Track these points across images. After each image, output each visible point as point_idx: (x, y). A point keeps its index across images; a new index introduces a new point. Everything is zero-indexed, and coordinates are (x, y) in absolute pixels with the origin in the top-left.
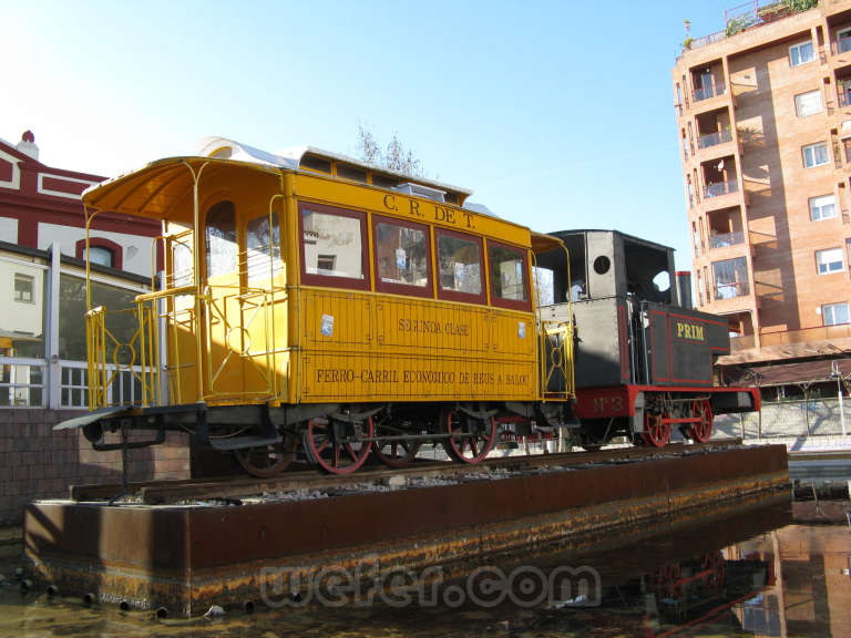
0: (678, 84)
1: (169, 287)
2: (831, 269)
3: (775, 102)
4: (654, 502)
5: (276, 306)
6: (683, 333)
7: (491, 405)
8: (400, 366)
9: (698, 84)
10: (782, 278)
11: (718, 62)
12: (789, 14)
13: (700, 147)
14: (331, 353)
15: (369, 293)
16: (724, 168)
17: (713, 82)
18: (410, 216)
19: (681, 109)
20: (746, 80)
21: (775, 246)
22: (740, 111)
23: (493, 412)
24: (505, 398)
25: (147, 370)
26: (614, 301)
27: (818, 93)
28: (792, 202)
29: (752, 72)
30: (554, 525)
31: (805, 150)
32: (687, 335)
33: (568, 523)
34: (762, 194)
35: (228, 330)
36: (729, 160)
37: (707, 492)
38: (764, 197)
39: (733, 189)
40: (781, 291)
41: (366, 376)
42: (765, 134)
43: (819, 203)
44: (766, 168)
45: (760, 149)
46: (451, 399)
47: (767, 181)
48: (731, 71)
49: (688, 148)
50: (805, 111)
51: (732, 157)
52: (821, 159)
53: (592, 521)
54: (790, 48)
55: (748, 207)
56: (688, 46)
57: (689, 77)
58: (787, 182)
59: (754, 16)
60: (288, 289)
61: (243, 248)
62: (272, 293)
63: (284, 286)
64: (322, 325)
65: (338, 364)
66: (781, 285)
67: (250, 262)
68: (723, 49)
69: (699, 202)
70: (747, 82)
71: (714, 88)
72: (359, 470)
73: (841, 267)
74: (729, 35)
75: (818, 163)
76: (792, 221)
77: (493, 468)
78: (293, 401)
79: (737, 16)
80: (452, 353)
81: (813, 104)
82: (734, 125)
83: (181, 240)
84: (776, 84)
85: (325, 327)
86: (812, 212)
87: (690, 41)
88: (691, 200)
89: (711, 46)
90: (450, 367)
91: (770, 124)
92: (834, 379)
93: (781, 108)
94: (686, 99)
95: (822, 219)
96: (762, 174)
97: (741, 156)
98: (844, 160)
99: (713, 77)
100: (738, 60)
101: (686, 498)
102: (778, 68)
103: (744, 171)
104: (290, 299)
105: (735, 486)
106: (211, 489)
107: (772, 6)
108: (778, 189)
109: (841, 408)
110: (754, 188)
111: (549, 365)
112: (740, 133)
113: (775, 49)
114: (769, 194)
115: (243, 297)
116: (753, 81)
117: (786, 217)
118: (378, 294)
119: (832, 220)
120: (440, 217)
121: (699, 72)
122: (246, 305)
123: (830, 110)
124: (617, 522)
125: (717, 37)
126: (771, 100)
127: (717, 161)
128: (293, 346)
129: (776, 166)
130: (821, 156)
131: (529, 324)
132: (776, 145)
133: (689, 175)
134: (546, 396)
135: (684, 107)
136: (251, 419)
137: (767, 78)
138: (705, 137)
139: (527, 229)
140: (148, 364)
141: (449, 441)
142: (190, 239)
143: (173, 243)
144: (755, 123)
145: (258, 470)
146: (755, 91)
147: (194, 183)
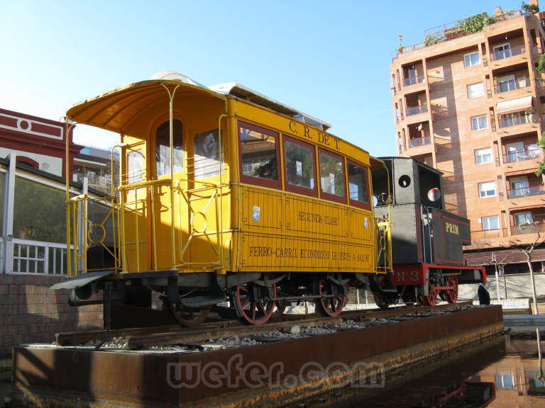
0: (393, 75)
1: (124, 184)
2: (488, 195)
3: (455, 89)
4: (441, 343)
5: (223, 197)
6: (449, 229)
7: (345, 275)
8: (298, 245)
9: (406, 75)
10: (458, 199)
11: (420, 62)
12: (465, 35)
13: (407, 115)
14: (258, 235)
15: (280, 191)
16: (422, 129)
17: (416, 74)
18: (305, 137)
19: (395, 91)
20: (437, 74)
21: (453, 179)
22: (432, 93)
23: (347, 281)
24: (356, 271)
25: (72, 247)
26: (413, 206)
27: (482, 84)
28: (465, 152)
29: (441, 69)
30: (392, 360)
31: (473, 119)
32: (451, 231)
33: (399, 358)
34: (446, 146)
35: (192, 214)
36: (425, 124)
37: (466, 336)
38: (447, 148)
39: (428, 142)
40: (456, 208)
41: (279, 252)
42: (448, 108)
43: (481, 153)
44: (448, 129)
45: (445, 118)
46: (326, 270)
47: (449, 138)
48: (428, 68)
49: (399, 115)
50: (473, 95)
51: (427, 122)
52: (482, 126)
53: (410, 357)
54: (465, 55)
55: (436, 154)
56: (401, 51)
57: (401, 70)
58: (462, 139)
59: (443, 34)
60: (231, 186)
61: (190, 155)
62: (221, 188)
63: (228, 183)
64: (253, 213)
65: (263, 242)
66: (456, 204)
67: (196, 165)
68: (423, 54)
69: (406, 150)
70: (436, 75)
71: (417, 78)
72: (268, 322)
73: (494, 194)
74: (427, 45)
75: (480, 128)
76: (464, 164)
77: (345, 320)
78: (234, 270)
79: (432, 33)
80: (328, 237)
81: (479, 91)
82: (429, 102)
83: (134, 148)
84: (456, 77)
85: (255, 215)
86: (477, 159)
87: (402, 48)
88: (400, 149)
89: (414, 52)
90: (327, 247)
91: (451, 102)
92: (493, 264)
93: (458, 93)
94: (399, 84)
95: (482, 163)
96: (446, 134)
97: (433, 122)
98: (497, 126)
99: (416, 71)
100: (432, 61)
101: (456, 341)
102: (457, 68)
103: (435, 131)
104: (232, 193)
105: (480, 333)
106: (174, 337)
107: (454, 29)
108: (456, 144)
109: (497, 282)
110: (441, 142)
111: (379, 248)
112: (433, 107)
113: (455, 55)
114: (450, 146)
115: (191, 191)
116: (442, 75)
117: (461, 160)
118: (286, 192)
119: (490, 164)
120: (321, 140)
121: (407, 67)
122: (193, 198)
123: (490, 96)
124: (423, 357)
125: (420, 46)
126: (453, 87)
127: (418, 124)
128: (234, 228)
129: (455, 129)
130: (483, 124)
131: (370, 220)
132: (455, 116)
133: (399, 133)
134: (378, 270)
135: (397, 89)
136: (203, 283)
137: (450, 74)
138: (410, 109)
139: (367, 153)
140: (72, 243)
141: (320, 301)
142: (143, 148)
143: (128, 151)
144: (442, 102)
145: (186, 321)
146: (442, 82)
147: (169, 100)
